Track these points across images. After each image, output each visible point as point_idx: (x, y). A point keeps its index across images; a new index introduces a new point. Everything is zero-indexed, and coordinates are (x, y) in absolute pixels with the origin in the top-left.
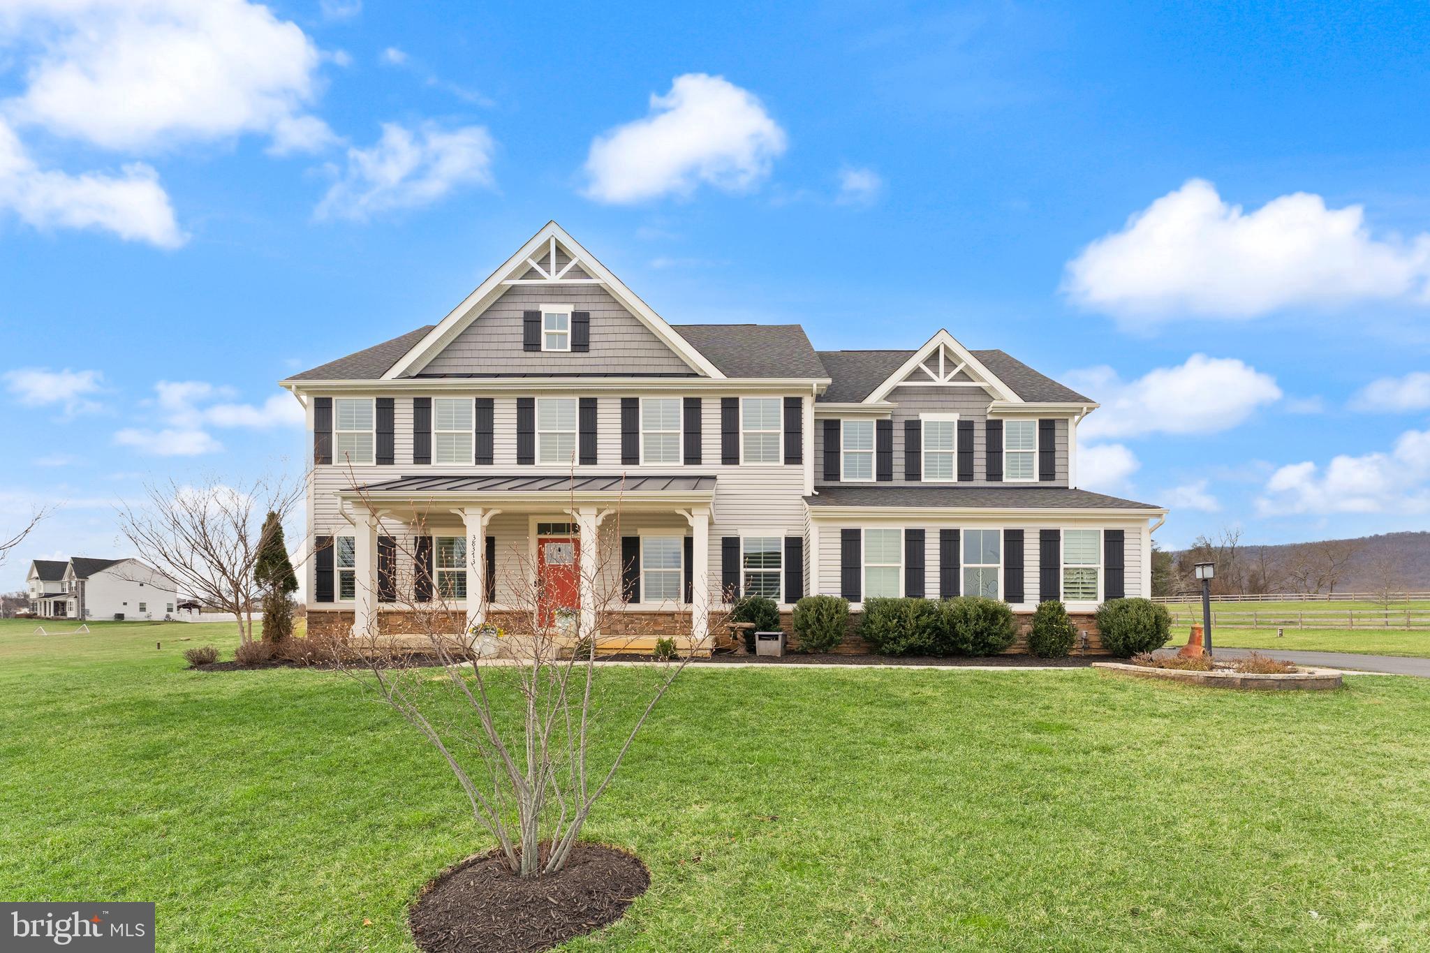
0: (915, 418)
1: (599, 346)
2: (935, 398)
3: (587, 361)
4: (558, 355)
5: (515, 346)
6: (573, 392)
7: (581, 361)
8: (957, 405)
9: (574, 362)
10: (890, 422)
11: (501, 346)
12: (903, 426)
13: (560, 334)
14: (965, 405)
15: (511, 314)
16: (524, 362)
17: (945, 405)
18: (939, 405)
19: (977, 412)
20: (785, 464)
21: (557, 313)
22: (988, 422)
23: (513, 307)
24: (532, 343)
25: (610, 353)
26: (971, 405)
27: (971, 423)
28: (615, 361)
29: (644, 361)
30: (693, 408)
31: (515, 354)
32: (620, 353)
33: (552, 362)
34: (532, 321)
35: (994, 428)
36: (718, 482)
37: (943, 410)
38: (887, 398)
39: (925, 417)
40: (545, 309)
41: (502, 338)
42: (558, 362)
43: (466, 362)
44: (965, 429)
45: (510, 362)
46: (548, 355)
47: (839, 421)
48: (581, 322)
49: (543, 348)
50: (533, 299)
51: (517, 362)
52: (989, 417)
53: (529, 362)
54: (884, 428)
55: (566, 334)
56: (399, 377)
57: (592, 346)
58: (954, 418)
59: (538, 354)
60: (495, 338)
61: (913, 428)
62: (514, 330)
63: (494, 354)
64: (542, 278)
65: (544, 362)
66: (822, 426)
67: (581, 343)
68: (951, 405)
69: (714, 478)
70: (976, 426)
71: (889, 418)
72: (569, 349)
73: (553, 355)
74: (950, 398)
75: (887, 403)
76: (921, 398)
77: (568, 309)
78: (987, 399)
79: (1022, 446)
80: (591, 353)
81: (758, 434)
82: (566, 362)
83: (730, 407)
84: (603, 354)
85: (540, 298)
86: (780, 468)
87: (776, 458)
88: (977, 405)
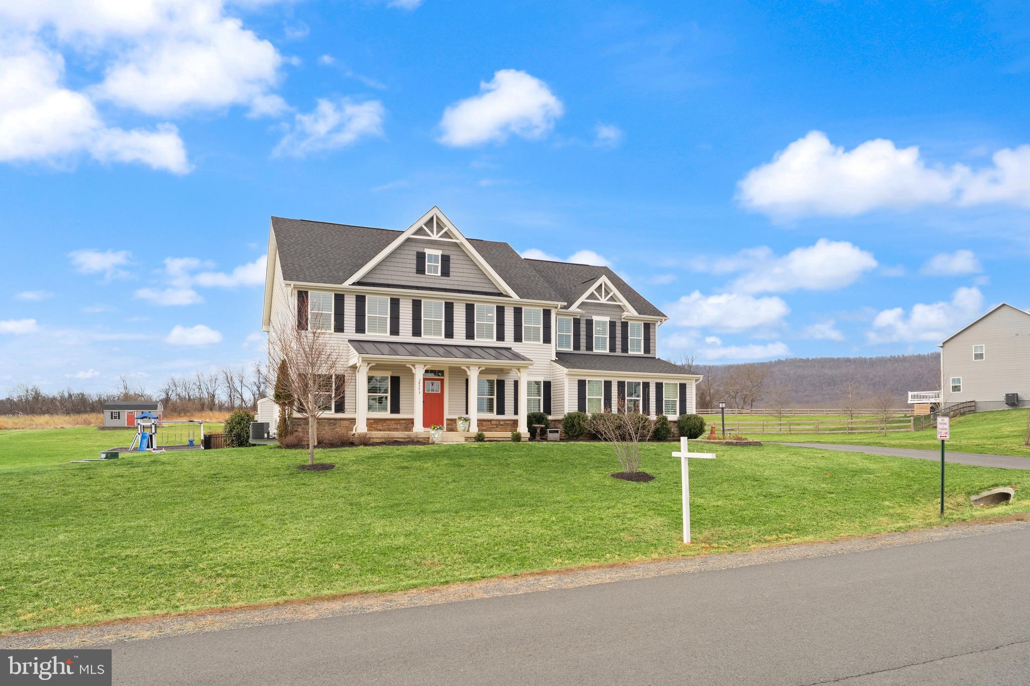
1: (455, 274)
2: (599, 309)
3: (449, 282)
4: (433, 277)
5: (411, 270)
6: (441, 298)
7: (445, 282)
9: (442, 282)
10: (579, 320)
11: (404, 270)
13: (434, 266)
15: (410, 252)
16: (416, 279)
17: (604, 313)
18: (601, 313)
19: (617, 317)
20: (543, 343)
22: (622, 322)
23: (410, 248)
24: (421, 270)
25: (460, 279)
26: (615, 313)
27: (615, 322)
28: (463, 283)
29: (477, 284)
30: (500, 310)
31: (411, 275)
32: (465, 279)
33: (430, 281)
34: (421, 257)
35: (625, 325)
36: (512, 351)
37: (603, 315)
38: (578, 307)
39: (595, 318)
40: (428, 251)
41: (404, 265)
42: (434, 281)
43: (385, 277)
44: (613, 325)
45: (409, 279)
46: (429, 277)
48: (446, 260)
49: (426, 273)
51: (413, 279)
52: (623, 320)
53: (419, 280)
56: (354, 284)
57: (451, 274)
58: (607, 319)
59: (423, 276)
60: (400, 265)
61: (589, 323)
62: (411, 261)
63: (399, 274)
65: (427, 280)
67: (446, 272)
68: (607, 313)
69: (509, 349)
70: (617, 324)
71: (579, 317)
72: (439, 274)
73: (431, 277)
74: (605, 309)
76: (593, 308)
77: (439, 253)
78: (621, 310)
79: (636, 336)
80: (451, 278)
81: (531, 327)
82: (439, 281)
83: (518, 312)
84: (457, 278)
85: (424, 245)
86: (541, 345)
87: (538, 340)
88: (618, 313)
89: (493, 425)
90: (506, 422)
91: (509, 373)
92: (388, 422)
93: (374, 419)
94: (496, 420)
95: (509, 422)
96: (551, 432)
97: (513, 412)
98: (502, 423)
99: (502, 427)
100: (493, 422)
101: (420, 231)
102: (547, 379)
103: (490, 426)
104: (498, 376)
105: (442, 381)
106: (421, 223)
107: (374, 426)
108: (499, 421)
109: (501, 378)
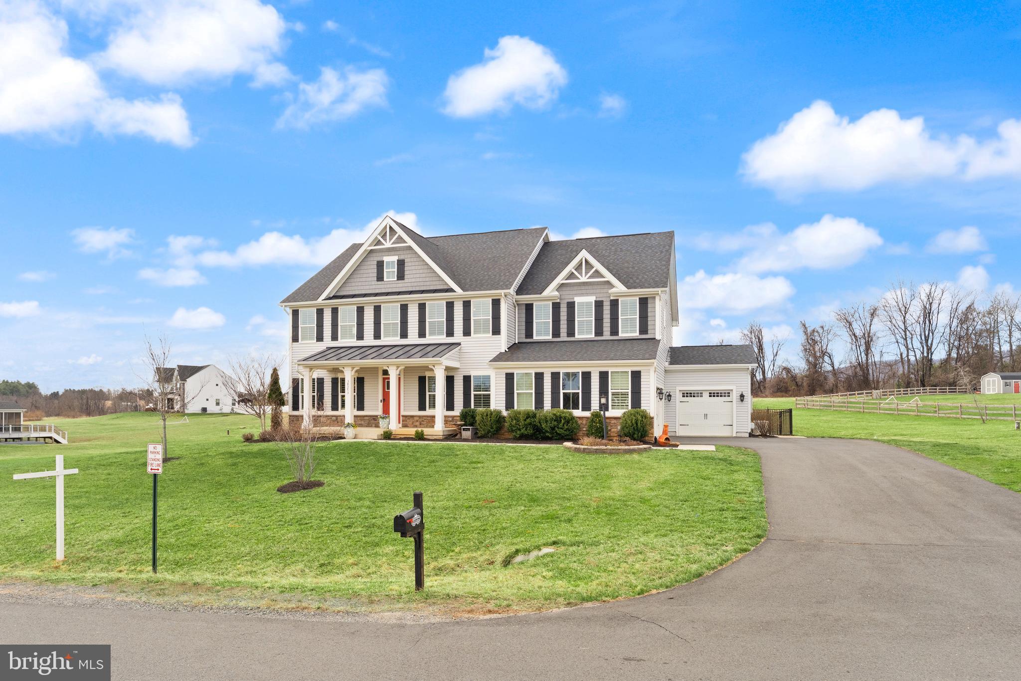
0: (572, 300)
1: (409, 276)
4: (391, 282)
5: (372, 279)
6: (397, 302)
7: (402, 285)
8: (594, 291)
9: (398, 286)
10: (560, 303)
11: (367, 279)
12: (565, 305)
14: (598, 291)
19: (604, 295)
20: (493, 335)
21: (390, 261)
22: (611, 301)
24: (380, 276)
25: (413, 280)
27: (601, 302)
28: (416, 284)
29: (428, 283)
32: (418, 280)
33: (388, 286)
34: (381, 265)
35: (614, 303)
36: (462, 346)
39: (578, 300)
40: (385, 259)
42: (391, 286)
44: (599, 304)
46: (387, 283)
47: (532, 304)
48: (400, 264)
49: (385, 279)
50: (380, 255)
52: (611, 298)
54: (556, 307)
55: (394, 271)
57: (406, 276)
58: (592, 298)
61: (571, 306)
64: (384, 244)
65: (385, 286)
66: (524, 307)
67: (401, 276)
69: (459, 344)
70: (604, 303)
72: (396, 279)
74: (588, 287)
75: (556, 292)
77: (394, 259)
78: (610, 286)
79: (629, 315)
80: (406, 281)
81: (480, 319)
82: (395, 286)
83: (466, 305)
84: (410, 281)
85: (383, 254)
86: (490, 337)
87: (488, 332)
88: (604, 291)
91: (458, 368)
97: (462, 408)
101: (379, 241)
106: (376, 234)
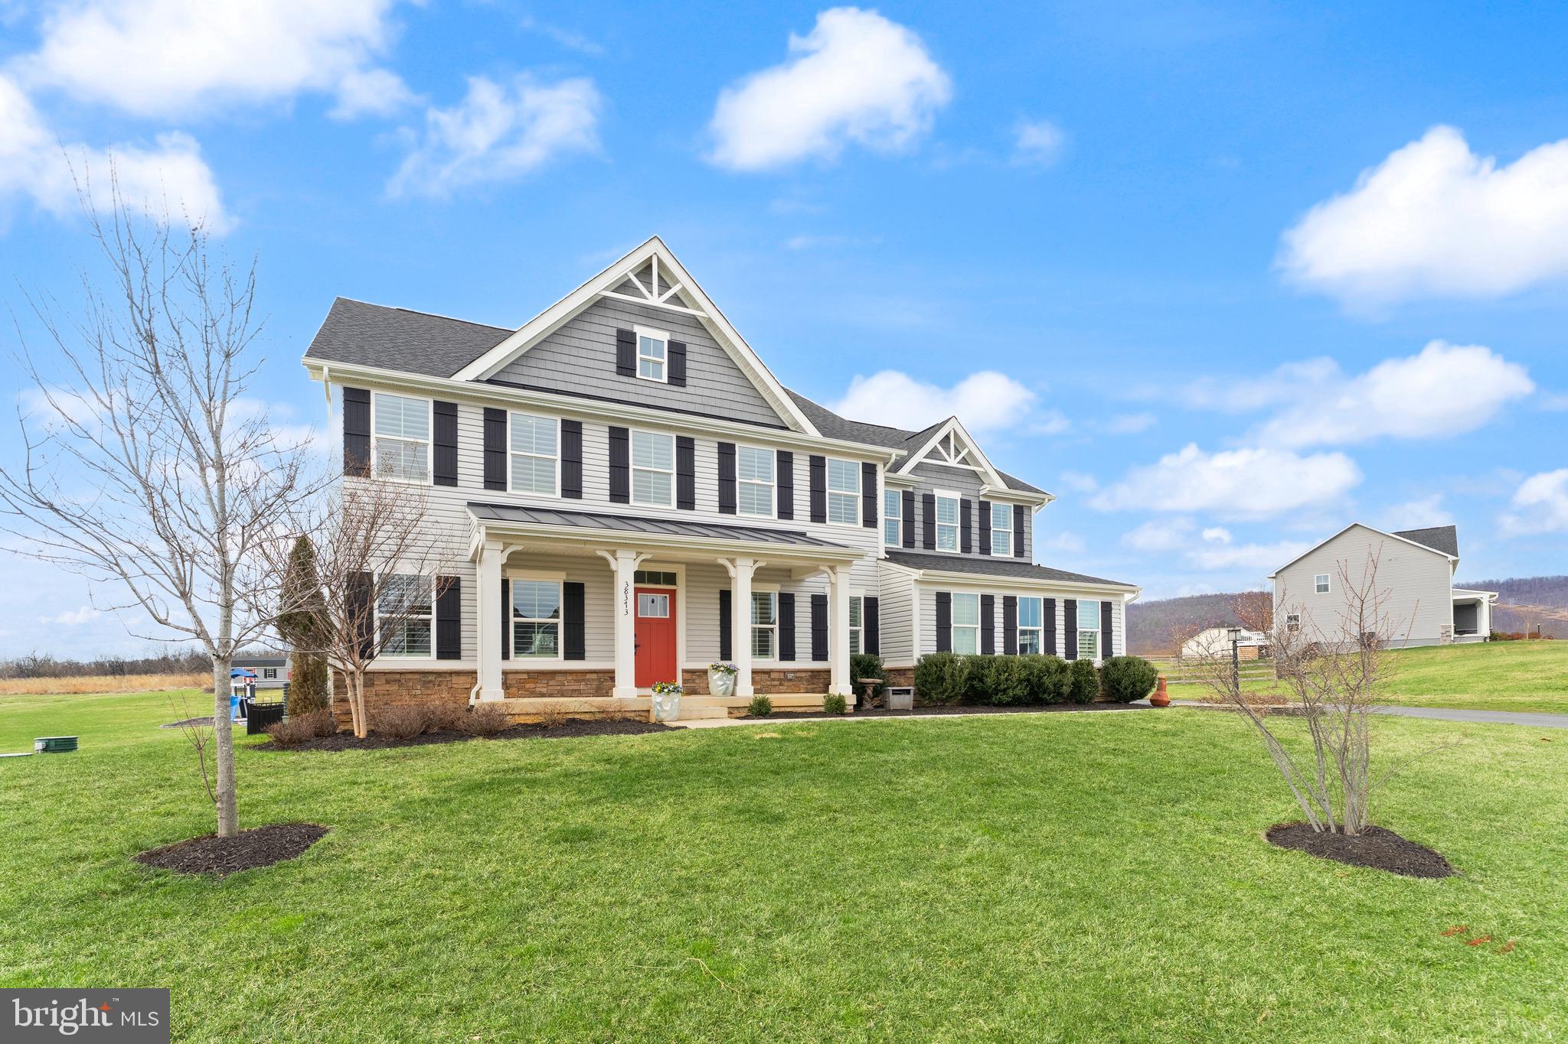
0: (929, 493)
1: (696, 382)
2: (944, 476)
3: (684, 397)
4: (653, 385)
5: (607, 366)
6: (670, 432)
7: (677, 396)
8: (959, 485)
9: (670, 395)
10: (912, 494)
11: (591, 364)
12: (921, 499)
13: (655, 362)
14: (964, 485)
15: (603, 329)
16: (616, 386)
17: (951, 483)
18: (946, 482)
20: (864, 526)
21: (652, 337)
22: (981, 502)
23: (604, 321)
24: (626, 367)
26: (969, 486)
28: (712, 402)
30: (785, 460)
31: (607, 375)
32: (715, 394)
33: (646, 391)
34: (626, 341)
35: (985, 507)
37: (950, 487)
38: (913, 472)
39: (938, 493)
40: (641, 331)
41: (591, 355)
42: (654, 392)
43: (549, 375)
44: (966, 505)
45: (601, 383)
48: (677, 352)
49: (638, 375)
50: (626, 317)
51: (610, 385)
52: (981, 499)
53: (622, 387)
54: (908, 498)
55: (661, 364)
56: (473, 380)
57: (689, 381)
58: (957, 495)
59: (631, 380)
60: (583, 353)
62: (606, 348)
63: (582, 371)
64: (642, 296)
65: (639, 390)
67: (677, 377)
68: (955, 484)
69: (804, 535)
71: (911, 490)
72: (665, 379)
73: (648, 384)
74: (954, 478)
75: (912, 477)
76: (936, 474)
77: (664, 337)
78: (979, 482)
79: (1002, 526)
80: (688, 389)
81: (840, 495)
82: (662, 394)
83: (817, 465)
84: (699, 391)
85: (633, 318)
86: (860, 530)
87: (854, 521)
88: (973, 487)
89: (774, 680)
90: (798, 675)
91: (803, 580)
92: (559, 678)
93: (528, 673)
94: (779, 671)
95: (803, 675)
96: (895, 692)
97: (811, 656)
98: (790, 676)
99: (790, 683)
100: (773, 675)
101: (624, 286)
102: (872, 594)
103: (769, 683)
104: (782, 586)
105: (673, 594)
106: (626, 268)
107: (528, 686)
108: (785, 672)
109: (788, 590)
